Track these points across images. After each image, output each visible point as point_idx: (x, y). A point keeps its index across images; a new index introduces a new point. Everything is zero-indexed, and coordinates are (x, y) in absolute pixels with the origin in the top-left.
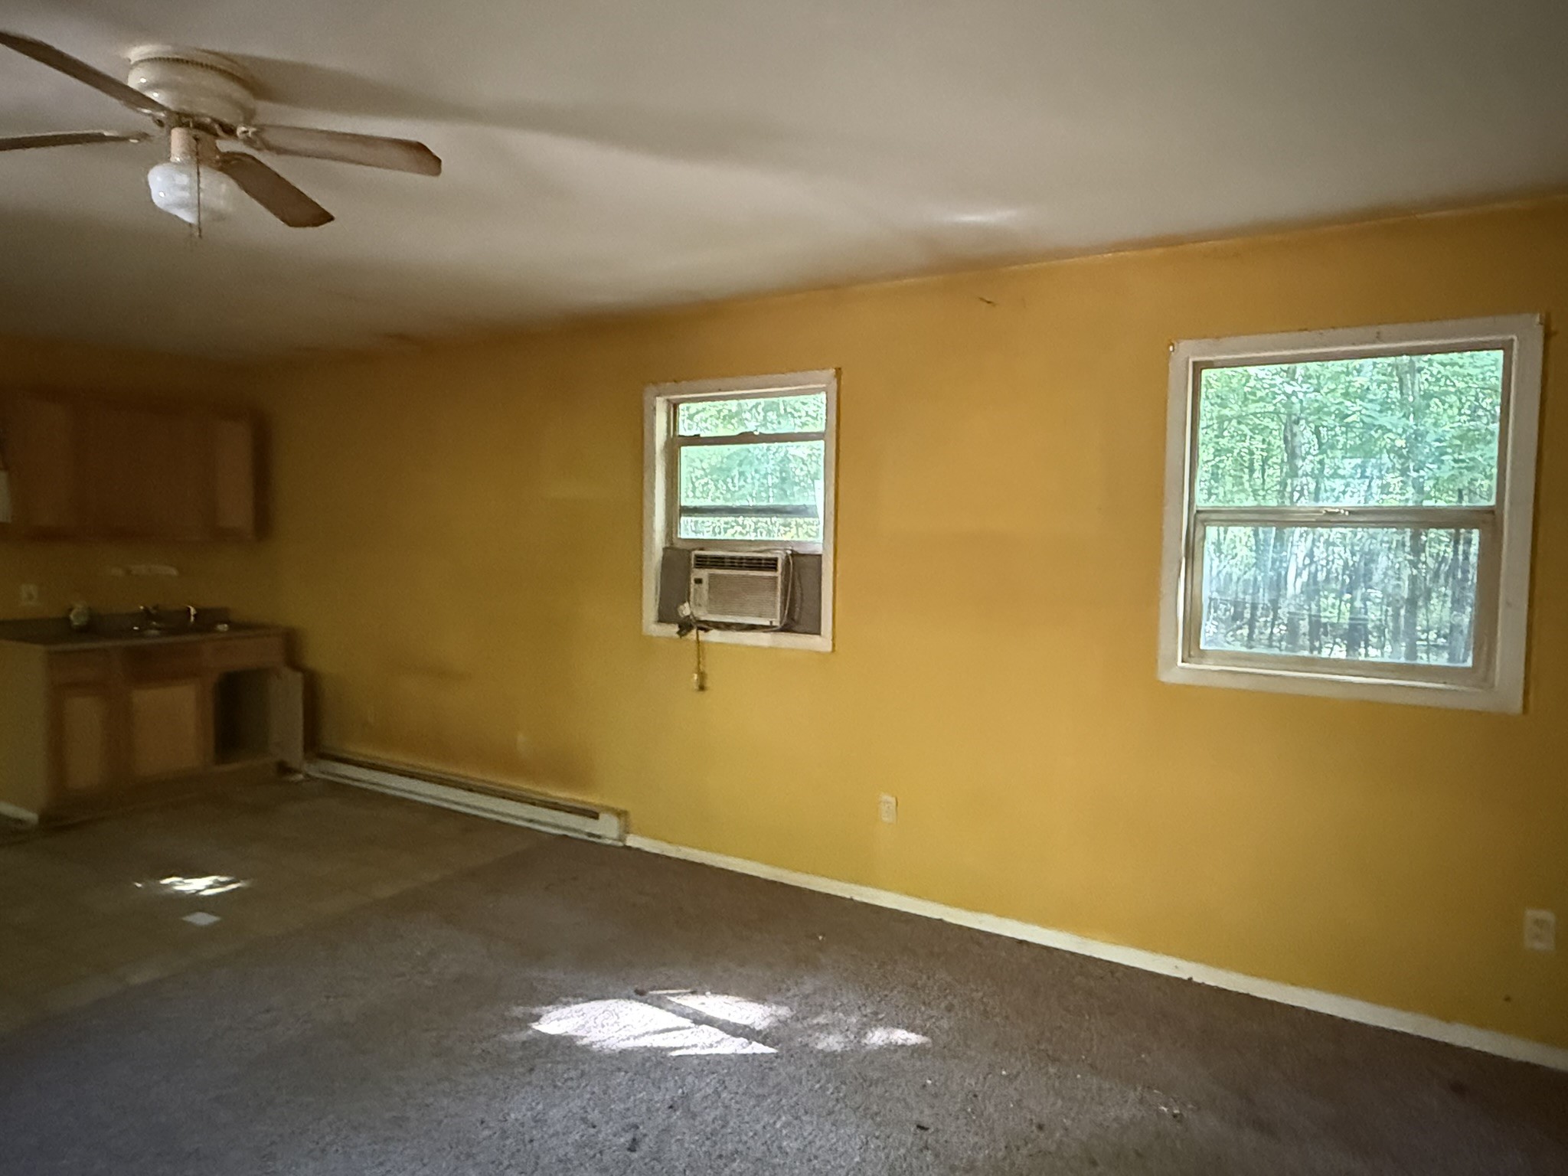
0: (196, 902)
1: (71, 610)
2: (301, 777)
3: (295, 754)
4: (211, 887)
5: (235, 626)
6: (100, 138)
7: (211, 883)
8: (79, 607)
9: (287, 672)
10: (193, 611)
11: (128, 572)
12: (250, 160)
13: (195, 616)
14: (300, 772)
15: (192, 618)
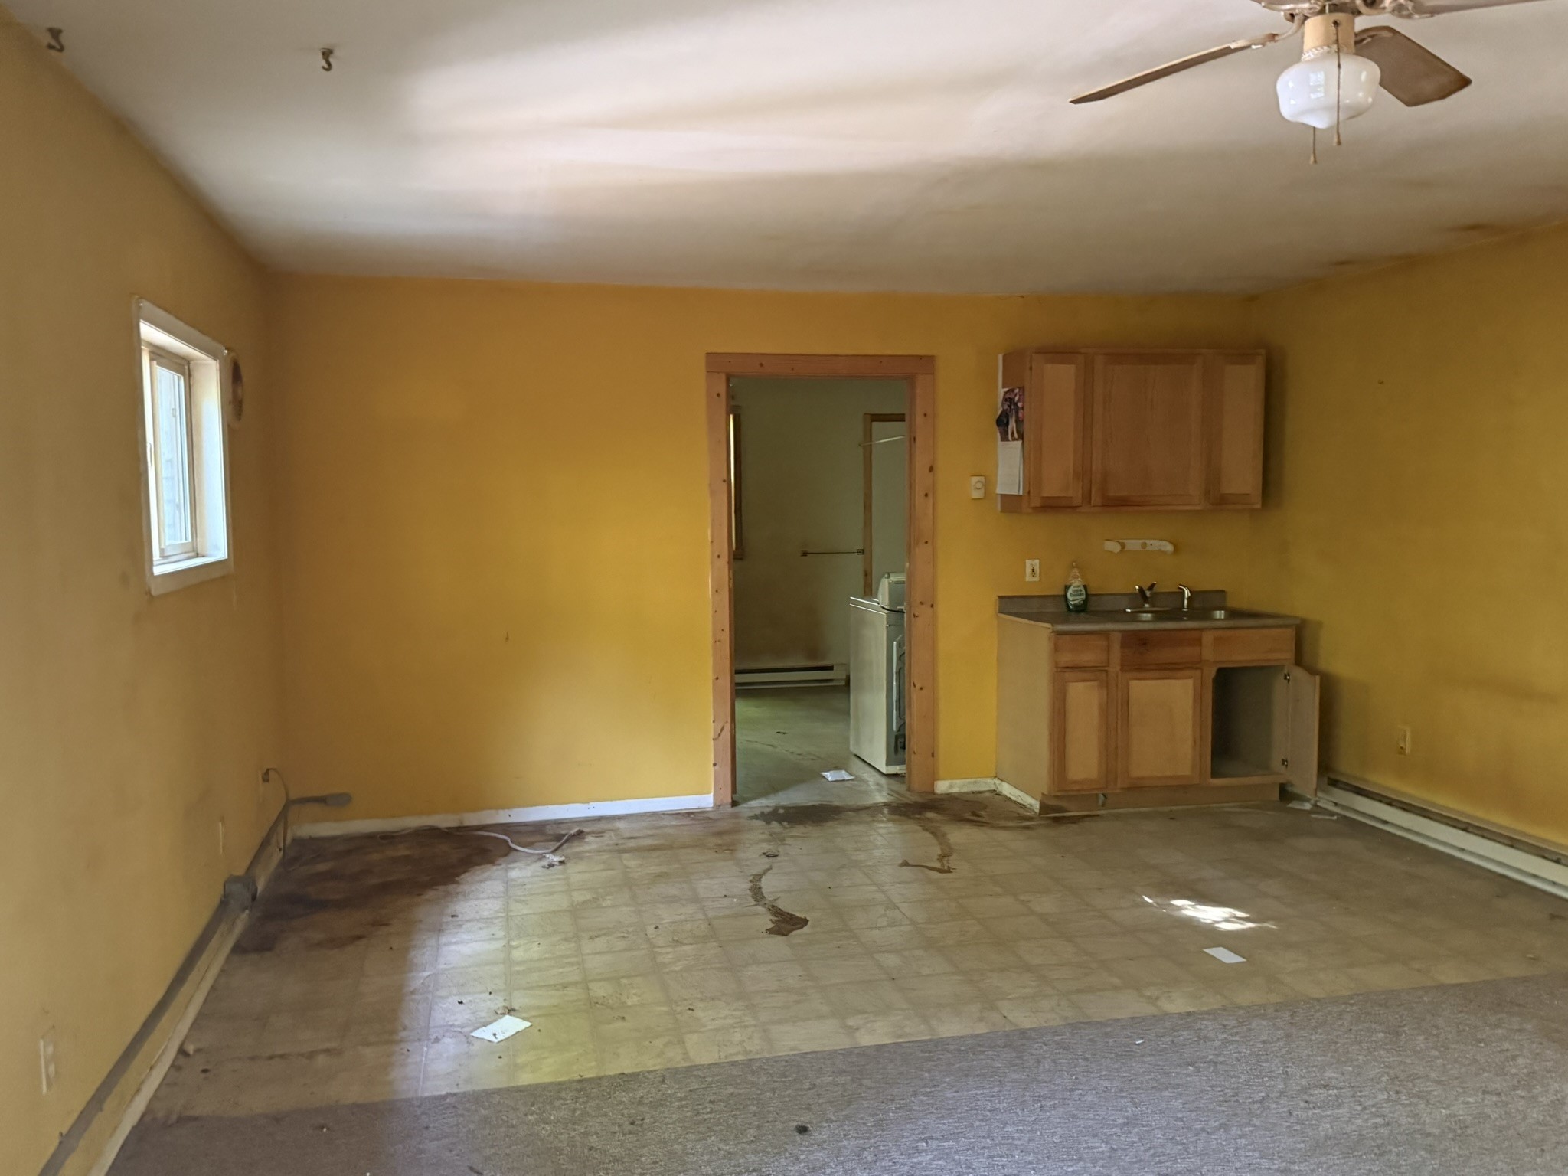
0: (1211, 935)
1: (1067, 587)
2: (1308, 806)
3: (1305, 778)
4: (1227, 920)
5: (1233, 614)
6: (1227, 51)
7: (1227, 916)
8: (1076, 583)
9: (1298, 673)
10: (1187, 593)
11: (1123, 546)
12: (1386, 34)
13: (1189, 598)
14: (1308, 800)
15: (1186, 602)
